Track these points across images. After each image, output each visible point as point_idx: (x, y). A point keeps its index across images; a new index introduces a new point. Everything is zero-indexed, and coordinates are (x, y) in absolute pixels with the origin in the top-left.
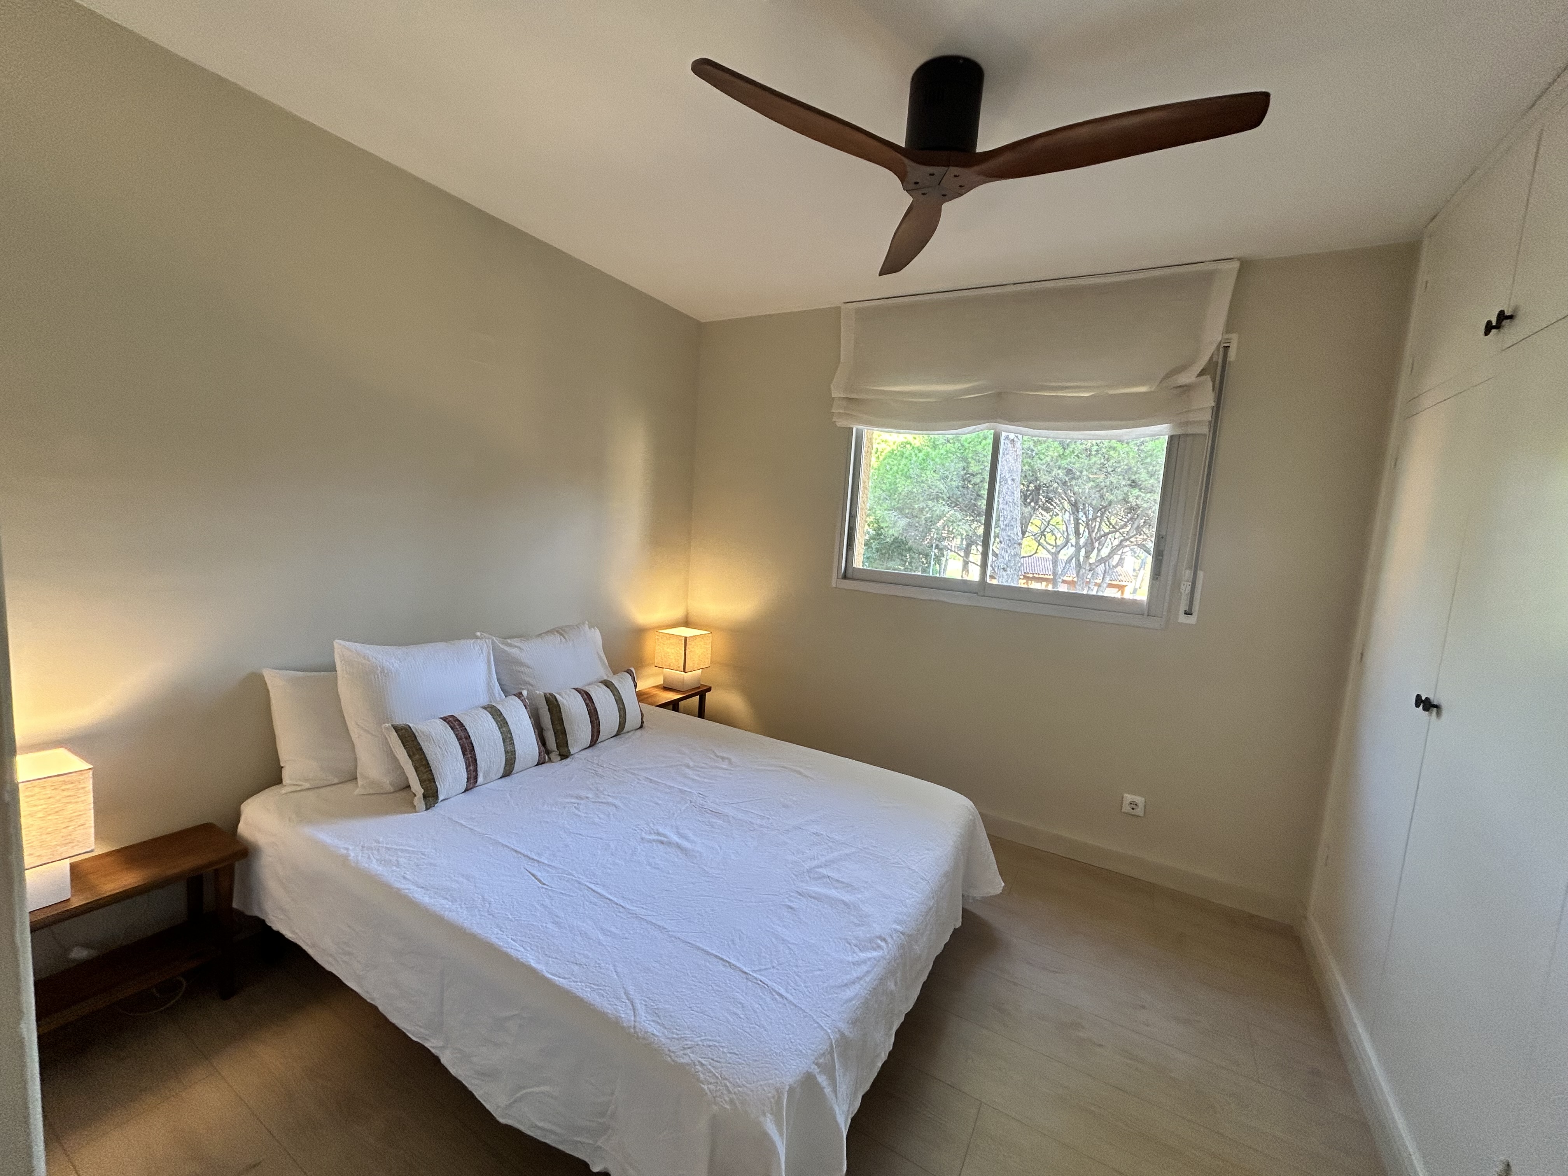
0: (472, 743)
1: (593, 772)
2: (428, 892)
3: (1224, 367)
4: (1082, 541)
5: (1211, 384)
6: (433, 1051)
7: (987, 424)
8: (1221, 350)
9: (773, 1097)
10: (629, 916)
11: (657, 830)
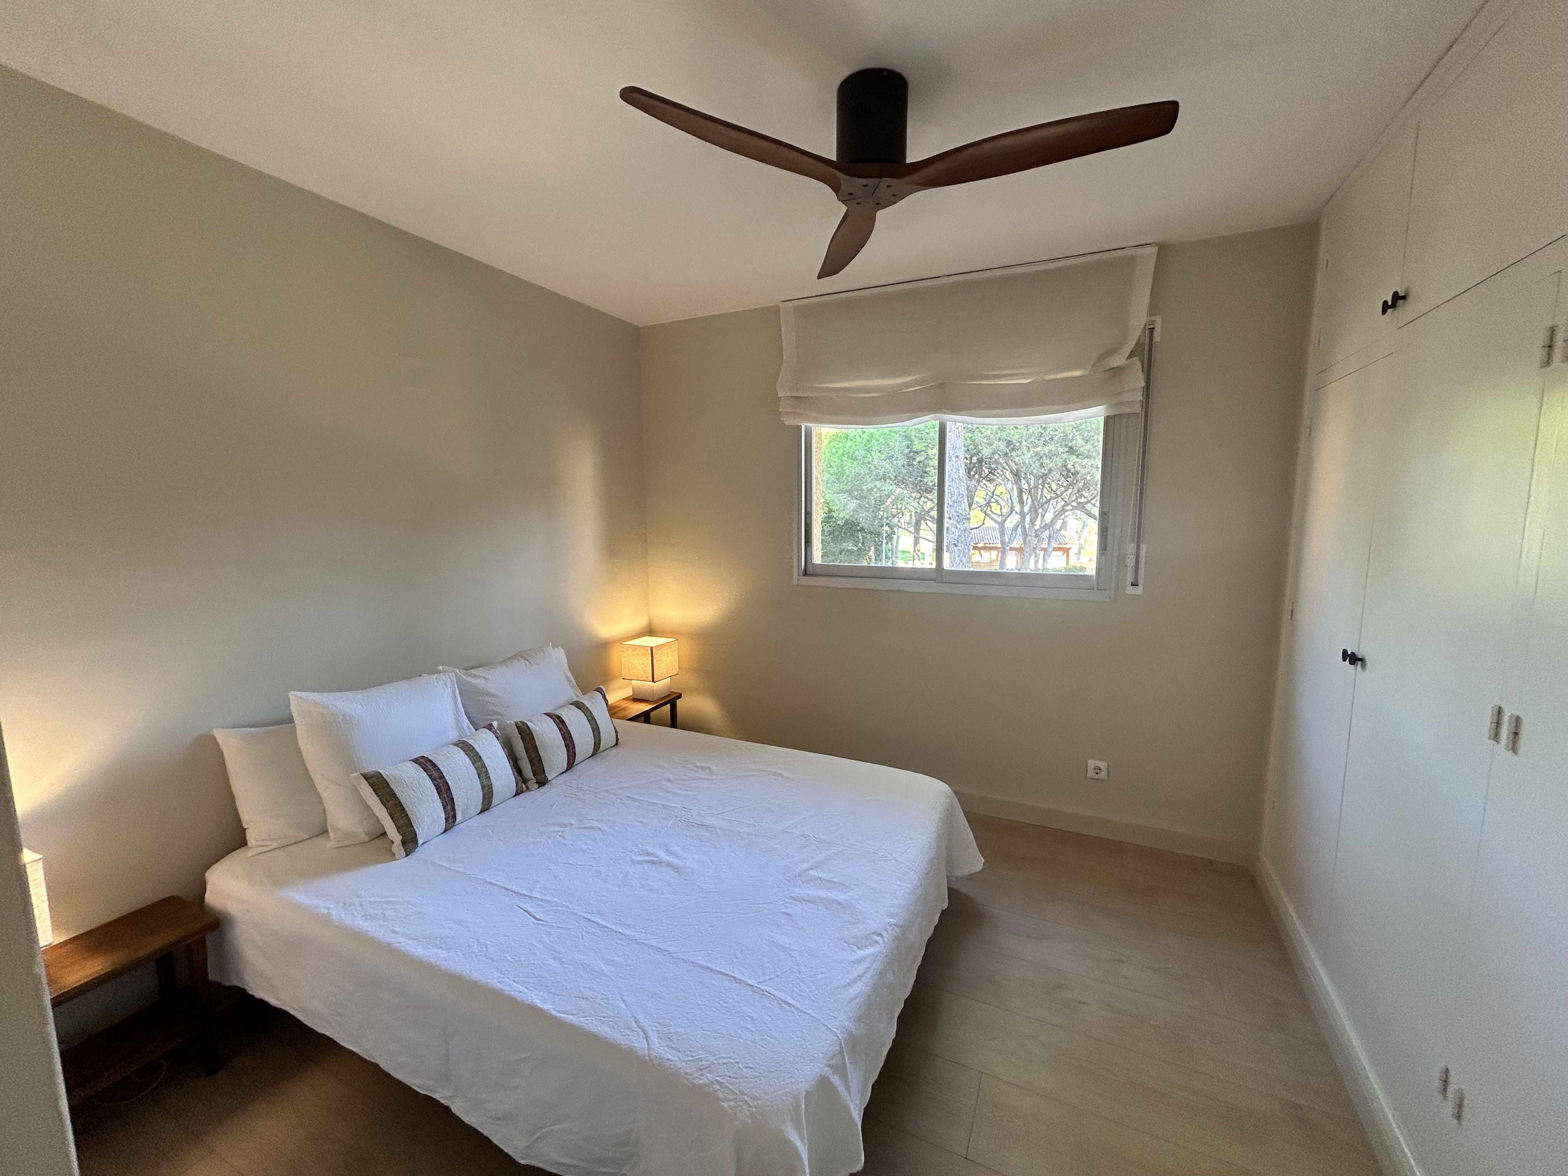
0: (447, 783)
1: (573, 796)
2: (421, 943)
3: (1150, 350)
4: (1026, 509)
5: (1140, 364)
6: (443, 1102)
7: (932, 415)
8: (1147, 331)
9: (791, 1104)
10: (630, 942)
11: (646, 850)
